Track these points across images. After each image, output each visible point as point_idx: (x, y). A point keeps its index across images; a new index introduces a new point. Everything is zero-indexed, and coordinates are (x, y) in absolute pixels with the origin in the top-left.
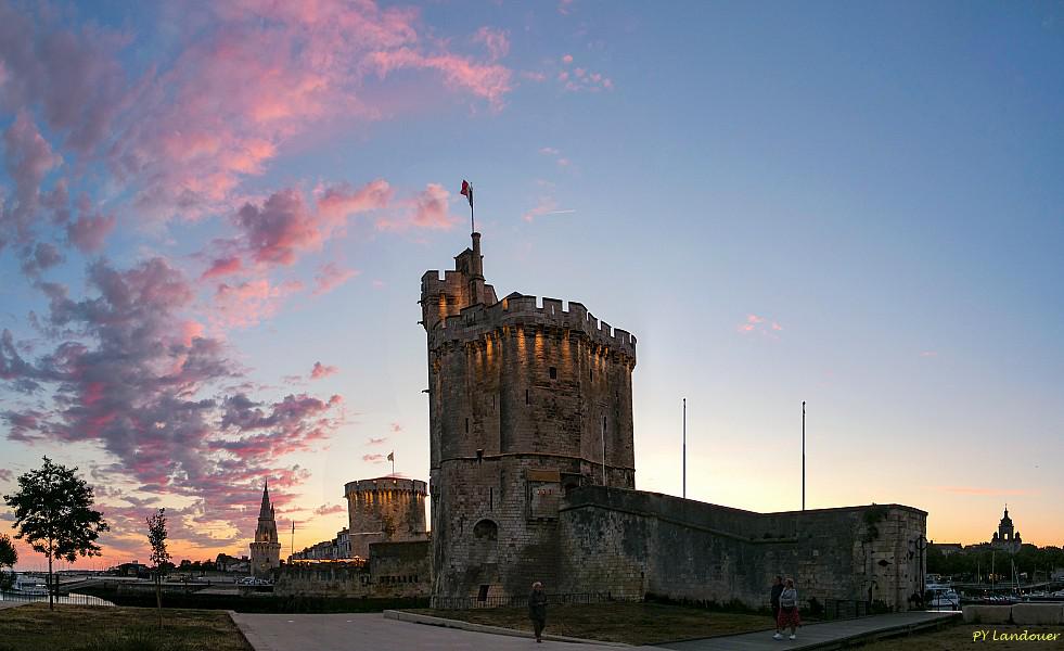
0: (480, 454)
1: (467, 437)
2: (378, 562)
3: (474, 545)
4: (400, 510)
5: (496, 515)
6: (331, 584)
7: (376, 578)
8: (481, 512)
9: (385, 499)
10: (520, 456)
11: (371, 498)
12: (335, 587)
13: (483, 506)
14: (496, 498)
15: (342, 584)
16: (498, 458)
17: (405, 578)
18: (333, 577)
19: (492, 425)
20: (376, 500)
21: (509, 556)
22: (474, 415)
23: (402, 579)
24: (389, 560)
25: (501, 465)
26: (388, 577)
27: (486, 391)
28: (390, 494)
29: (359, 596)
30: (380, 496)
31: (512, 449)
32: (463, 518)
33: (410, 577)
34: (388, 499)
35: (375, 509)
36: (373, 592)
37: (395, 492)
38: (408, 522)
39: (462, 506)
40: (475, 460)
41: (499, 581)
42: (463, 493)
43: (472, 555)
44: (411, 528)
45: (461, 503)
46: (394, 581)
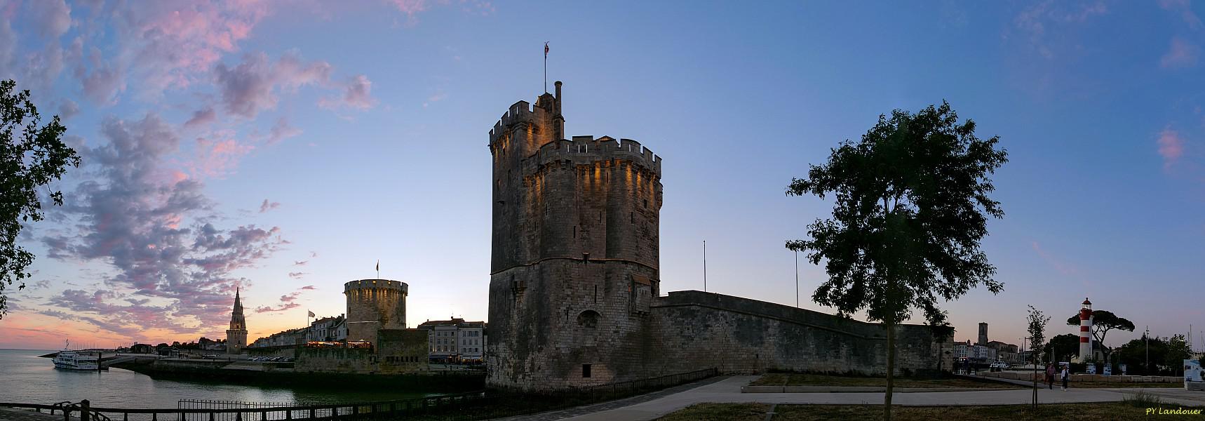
0: (586, 257)
1: (575, 242)
2: (385, 345)
3: (577, 330)
4: (392, 305)
5: (600, 307)
6: (343, 362)
7: (382, 359)
8: (586, 304)
9: (381, 295)
10: (626, 262)
11: (371, 294)
12: (347, 365)
13: (587, 299)
14: (601, 293)
15: (353, 362)
16: (603, 262)
17: (407, 358)
18: (345, 357)
19: (598, 235)
20: (374, 296)
21: (613, 340)
22: (581, 224)
23: (404, 359)
24: (394, 344)
25: (605, 268)
26: (393, 357)
27: (592, 207)
28: (385, 291)
29: (368, 373)
30: (378, 293)
31: (619, 256)
32: (569, 308)
33: (412, 358)
34: (383, 296)
35: (373, 304)
36: (379, 369)
37: (390, 291)
38: (397, 314)
39: (569, 298)
40: (581, 261)
41: (600, 361)
42: (570, 287)
43: (575, 339)
44: (399, 319)
45: (568, 296)
46: (397, 360)
